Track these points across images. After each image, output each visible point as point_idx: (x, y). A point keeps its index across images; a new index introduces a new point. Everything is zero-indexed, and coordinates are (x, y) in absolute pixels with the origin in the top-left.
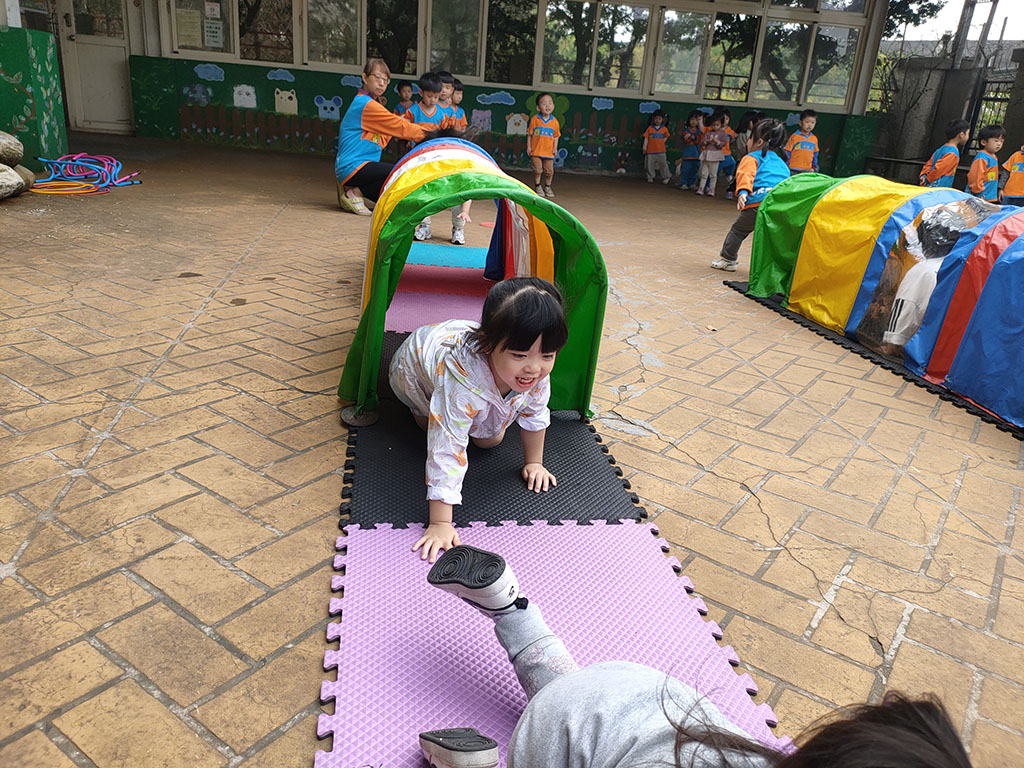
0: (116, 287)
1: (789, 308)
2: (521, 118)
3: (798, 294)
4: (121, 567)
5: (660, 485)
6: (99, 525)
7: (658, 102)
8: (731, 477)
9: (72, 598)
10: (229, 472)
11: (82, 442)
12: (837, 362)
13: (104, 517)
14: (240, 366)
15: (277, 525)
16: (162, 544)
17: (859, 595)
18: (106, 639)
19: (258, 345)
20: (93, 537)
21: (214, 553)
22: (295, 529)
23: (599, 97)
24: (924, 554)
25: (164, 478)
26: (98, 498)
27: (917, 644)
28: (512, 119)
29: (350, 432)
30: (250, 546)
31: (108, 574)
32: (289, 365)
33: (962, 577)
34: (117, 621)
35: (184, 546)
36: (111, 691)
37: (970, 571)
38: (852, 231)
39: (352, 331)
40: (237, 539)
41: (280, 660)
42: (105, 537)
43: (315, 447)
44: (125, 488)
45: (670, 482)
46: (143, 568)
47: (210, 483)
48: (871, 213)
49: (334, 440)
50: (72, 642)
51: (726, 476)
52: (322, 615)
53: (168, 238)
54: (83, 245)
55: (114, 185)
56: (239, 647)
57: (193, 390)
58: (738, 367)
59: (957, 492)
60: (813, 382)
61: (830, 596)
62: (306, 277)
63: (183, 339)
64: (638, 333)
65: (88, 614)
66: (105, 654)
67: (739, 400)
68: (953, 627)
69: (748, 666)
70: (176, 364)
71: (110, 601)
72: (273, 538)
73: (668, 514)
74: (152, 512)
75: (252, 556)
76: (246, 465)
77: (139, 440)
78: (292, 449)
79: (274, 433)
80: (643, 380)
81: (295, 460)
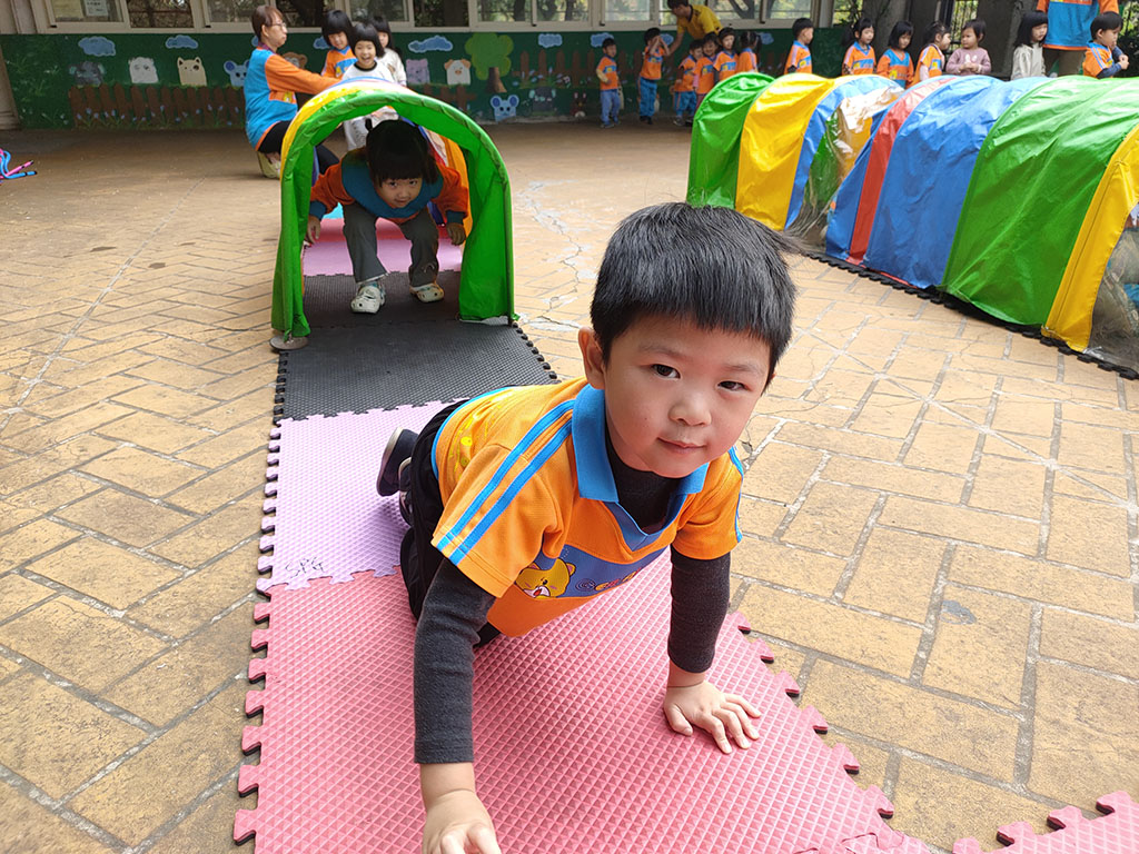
0: (25, 266)
2: (462, 65)
4: (68, 470)
6: (42, 444)
9: (27, 495)
10: (162, 395)
11: (13, 388)
13: (46, 438)
14: (165, 316)
15: (213, 427)
16: (105, 450)
18: (63, 516)
20: (38, 453)
21: (155, 452)
22: (233, 428)
23: (545, 33)
24: (807, 386)
25: (99, 405)
26: (38, 426)
27: (782, 442)
28: (452, 66)
29: (281, 356)
30: (189, 444)
31: (57, 475)
32: (216, 311)
33: (836, 398)
34: (70, 504)
35: (125, 449)
36: (75, 545)
37: (844, 393)
40: (176, 440)
41: (224, 511)
42: (49, 451)
43: (247, 370)
44: (62, 417)
46: (89, 468)
47: (145, 404)
49: (265, 363)
50: (32, 521)
52: (261, 480)
53: (75, 220)
55: (5, 178)
56: (186, 508)
57: (118, 339)
63: (103, 301)
64: (577, 254)
65: (44, 502)
66: (64, 525)
68: (817, 429)
70: (99, 321)
71: (62, 493)
72: (210, 436)
74: (91, 430)
75: (192, 450)
76: (180, 389)
78: (223, 374)
79: (204, 364)
80: (576, 291)
81: (225, 381)
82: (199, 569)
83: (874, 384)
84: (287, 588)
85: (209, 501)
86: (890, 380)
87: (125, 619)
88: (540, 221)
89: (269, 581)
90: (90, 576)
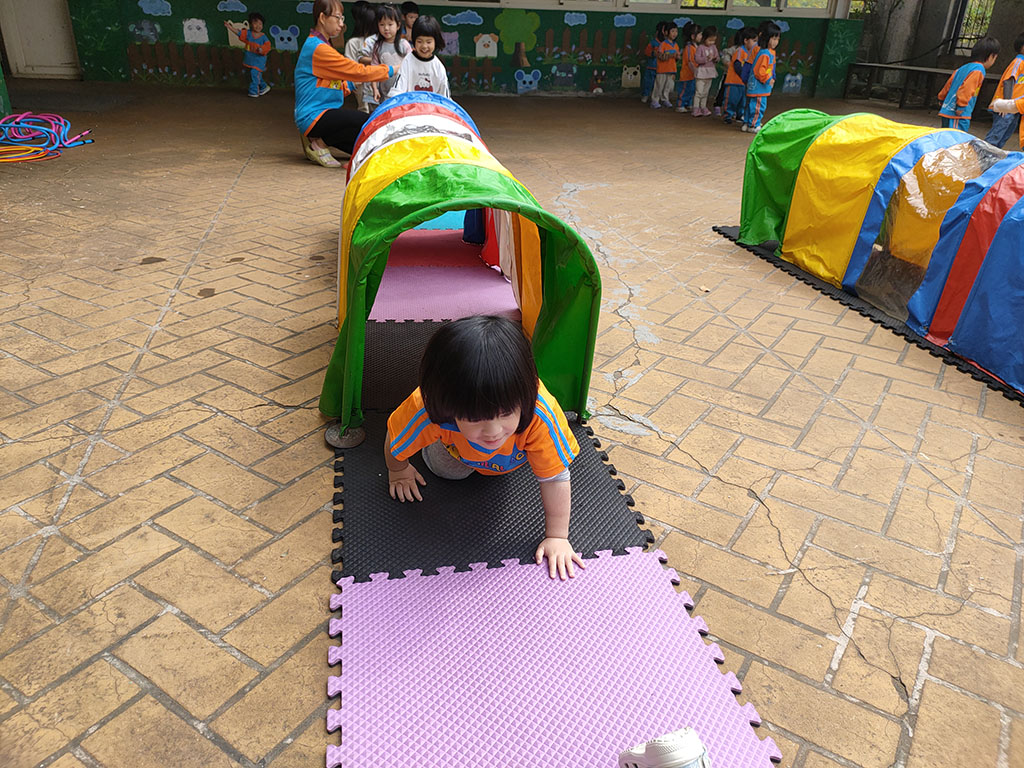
0: (75, 283)
1: (783, 258)
2: (490, 39)
3: (793, 242)
4: (103, 652)
5: (664, 498)
6: (76, 599)
7: (633, 14)
8: (738, 482)
9: (53, 697)
10: (210, 518)
11: (51, 490)
12: (835, 324)
13: (81, 588)
14: (214, 377)
15: (266, 584)
16: (145, 618)
17: (878, 624)
18: (91, 749)
19: (231, 348)
20: (70, 615)
21: (200, 626)
22: (287, 587)
23: (571, 12)
24: (940, 565)
25: (141, 531)
26: (73, 564)
27: (941, 682)
28: (481, 40)
29: (336, 456)
30: (239, 614)
31: (89, 662)
32: (266, 373)
33: (982, 591)
34: (102, 723)
35: (169, 622)
37: (989, 583)
38: (847, 178)
39: (330, 323)
40: (224, 605)
41: (280, 759)
42: (83, 613)
43: (301, 477)
44: (100, 548)
45: (675, 493)
46: (128, 652)
47: (191, 534)
48: (867, 157)
49: (320, 466)
50: (56, 756)
51: (732, 481)
52: (320, 698)
53: (127, 213)
54: (37, 229)
55: (64, 147)
56: (235, 746)
57: (166, 413)
58: (735, 337)
59: (968, 482)
60: (813, 352)
61: (848, 628)
62: (276, 254)
63: (151, 346)
64: (629, 300)
65: (71, 717)
67: (739, 380)
68: (976, 657)
69: (769, 725)
70: (145, 380)
71: (93, 699)
72: (262, 601)
73: (676, 536)
74: (132, 577)
75: (241, 628)
76: (228, 507)
77: (112, 484)
78: (276, 483)
79: (255, 463)
80: (637, 362)
81: (280, 496)
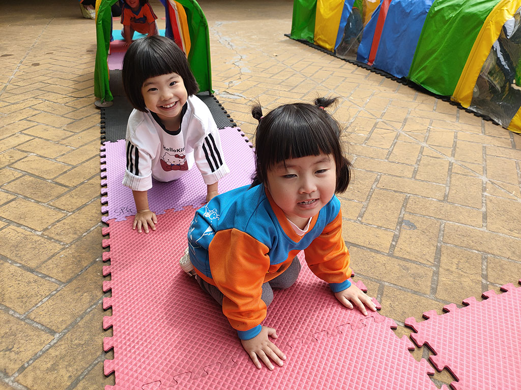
1: (314, 43)
4: (5, 167)
5: (243, 115)
10: (46, 130)
12: (329, 63)
14: (43, 90)
15: (72, 146)
16: (22, 157)
18: (6, 188)
19: (50, 82)
21: (46, 157)
22: (82, 146)
24: (347, 125)
25: (16, 135)
29: (101, 110)
30: (62, 153)
32: (67, 88)
33: (360, 130)
34: (9, 183)
35: (32, 156)
36: (13, 202)
37: (363, 128)
40: (55, 152)
41: (82, 186)
43: (85, 117)
46: (16, 166)
47: (38, 135)
49: (94, 114)
52: (99, 171)
56: (64, 184)
57: (22, 102)
58: (285, 69)
59: (366, 104)
60: (317, 71)
63: (11, 83)
64: (240, 60)
66: (7, 193)
67: (283, 82)
70: (10, 93)
71: (4, 177)
72: (71, 150)
73: (246, 124)
74: (14, 148)
75: (64, 156)
76: (54, 127)
78: (75, 119)
79: (65, 114)
80: (240, 78)
81: (76, 123)
82: (74, 212)
83: (376, 124)
84: (116, 220)
85: (74, 181)
86: (383, 122)
87: (42, 236)
88: (222, 42)
89: (107, 217)
90: (23, 216)
